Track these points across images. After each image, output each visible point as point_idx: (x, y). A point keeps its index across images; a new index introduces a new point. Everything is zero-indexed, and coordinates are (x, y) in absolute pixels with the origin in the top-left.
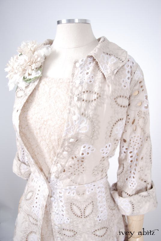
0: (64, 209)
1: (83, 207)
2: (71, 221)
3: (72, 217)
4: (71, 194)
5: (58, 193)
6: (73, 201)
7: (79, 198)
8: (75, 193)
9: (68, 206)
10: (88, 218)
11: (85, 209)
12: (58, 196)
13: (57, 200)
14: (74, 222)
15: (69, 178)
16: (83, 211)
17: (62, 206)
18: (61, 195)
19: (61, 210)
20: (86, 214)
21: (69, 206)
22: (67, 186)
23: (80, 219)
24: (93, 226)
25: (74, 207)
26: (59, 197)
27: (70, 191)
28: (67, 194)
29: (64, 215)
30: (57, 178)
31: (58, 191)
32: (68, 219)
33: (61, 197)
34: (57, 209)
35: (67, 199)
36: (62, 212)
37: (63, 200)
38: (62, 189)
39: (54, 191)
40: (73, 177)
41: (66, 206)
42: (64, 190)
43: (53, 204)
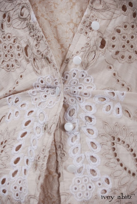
0: (96, 152)
3: (118, 173)
4: (111, 113)
5: (84, 108)
6: (117, 129)
8: (121, 111)
9: (106, 145)
12: (82, 116)
15: (110, 68)
17: (92, 143)
18: (90, 113)
19: (88, 158)
21: (110, 143)
22: (105, 89)
25: (121, 148)
26: (84, 120)
27: (111, 104)
28: (103, 112)
29: (98, 171)
30: (85, 65)
31: (83, 104)
32: (107, 181)
33: (90, 119)
34: (77, 155)
35: (105, 124)
36: (92, 163)
37: (94, 129)
38: (93, 96)
39: (72, 105)
40: (118, 66)
41: (102, 144)
42: (97, 99)
43: (69, 142)
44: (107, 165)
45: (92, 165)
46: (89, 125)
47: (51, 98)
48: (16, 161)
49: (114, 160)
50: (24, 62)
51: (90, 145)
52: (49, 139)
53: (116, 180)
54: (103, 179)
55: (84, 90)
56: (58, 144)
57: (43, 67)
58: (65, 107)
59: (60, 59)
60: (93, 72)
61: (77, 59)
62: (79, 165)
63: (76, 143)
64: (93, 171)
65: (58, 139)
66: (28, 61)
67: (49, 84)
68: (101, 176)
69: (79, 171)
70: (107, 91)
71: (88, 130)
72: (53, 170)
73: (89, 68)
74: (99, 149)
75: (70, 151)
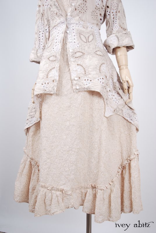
0: (75, 37)
1: (87, 36)
2: (80, 45)
3: (81, 42)
6: (81, 32)
7: (84, 30)
8: (82, 27)
10: (91, 43)
11: (88, 37)
12: (71, 29)
13: (71, 32)
14: (82, 46)
15: (78, 16)
16: (87, 39)
18: (73, 28)
19: (73, 39)
20: (90, 40)
21: (79, 35)
23: (86, 44)
24: (94, 48)
25: (82, 36)
27: (79, 25)
28: (77, 27)
29: (76, 42)
30: (71, 16)
31: (72, 26)
32: (78, 44)
33: (74, 29)
34: (71, 38)
35: (78, 30)
36: (74, 40)
37: (75, 32)
38: (74, 24)
39: (69, 26)
40: (80, 15)
41: (77, 35)
42: (75, 24)
43: (68, 36)
44: (78, 40)
45: (74, 41)
46: (74, 31)
47: (64, 25)
48: (56, 43)
49: (80, 39)
50: (56, 17)
51: (74, 36)
52: (63, 35)
53: (80, 44)
54: (77, 44)
55: (72, 22)
56: (66, 36)
57: (61, 18)
58: (67, 27)
59: (65, 15)
60: (74, 17)
61: (69, 14)
62: (71, 41)
63: (70, 36)
64: (75, 42)
65: (66, 35)
66: (57, 17)
67: (63, 22)
68: (76, 43)
69: (71, 42)
70: (78, 22)
71: (73, 32)
72: (65, 43)
73: (73, 16)
74: (76, 36)
75: (69, 38)
